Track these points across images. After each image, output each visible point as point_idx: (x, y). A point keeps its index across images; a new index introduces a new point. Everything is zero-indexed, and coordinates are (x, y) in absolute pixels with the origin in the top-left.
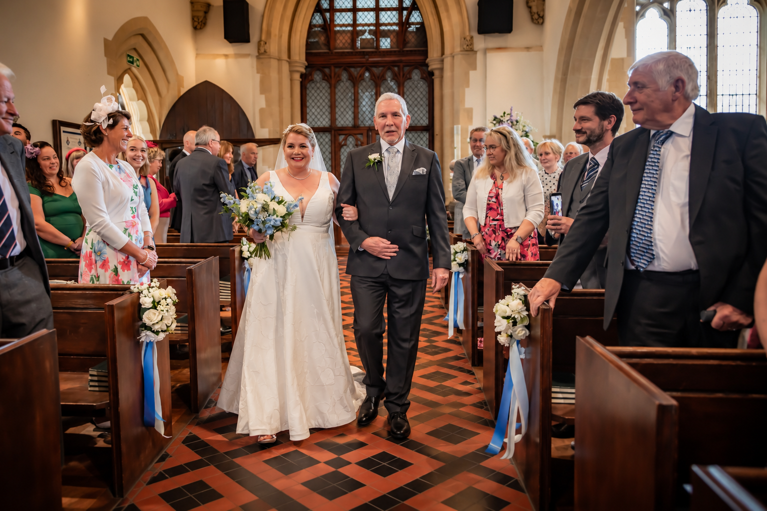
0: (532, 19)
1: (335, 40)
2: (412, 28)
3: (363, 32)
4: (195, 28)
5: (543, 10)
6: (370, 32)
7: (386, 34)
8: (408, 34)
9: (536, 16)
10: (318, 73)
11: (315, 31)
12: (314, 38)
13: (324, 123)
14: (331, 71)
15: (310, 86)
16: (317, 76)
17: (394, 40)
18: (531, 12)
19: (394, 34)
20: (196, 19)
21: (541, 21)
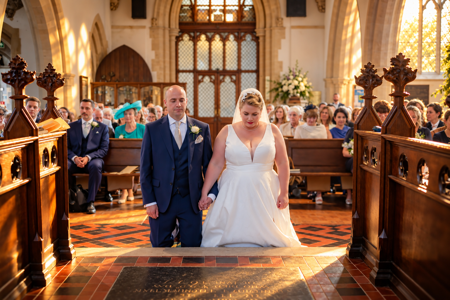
0: (319, 10)
1: (197, 16)
2: (247, 9)
3: (215, 10)
4: (112, 9)
5: (324, 5)
6: (220, 10)
7: (230, 11)
8: (244, 12)
9: (321, 8)
10: (186, 35)
11: (185, 9)
12: (184, 13)
13: (190, 67)
14: (194, 35)
15: (181, 44)
16: (186, 37)
17: (236, 16)
18: (318, 5)
19: (235, 12)
20: (112, 4)
21: (323, 10)
